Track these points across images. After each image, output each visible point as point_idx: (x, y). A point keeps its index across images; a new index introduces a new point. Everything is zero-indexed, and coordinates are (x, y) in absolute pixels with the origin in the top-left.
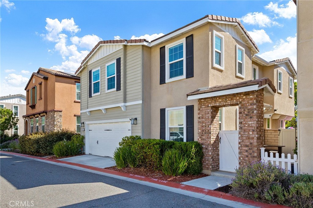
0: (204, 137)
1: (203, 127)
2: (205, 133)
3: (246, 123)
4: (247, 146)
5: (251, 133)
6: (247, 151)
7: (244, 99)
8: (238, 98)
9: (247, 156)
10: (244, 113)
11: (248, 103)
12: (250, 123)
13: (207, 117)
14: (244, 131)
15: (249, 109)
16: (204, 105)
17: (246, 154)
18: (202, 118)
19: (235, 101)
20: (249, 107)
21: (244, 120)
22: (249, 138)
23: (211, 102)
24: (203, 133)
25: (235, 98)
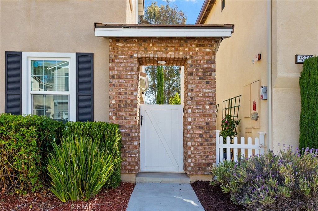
0: (122, 114)
1: (120, 94)
2: (126, 106)
3: (199, 92)
4: (201, 128)
5: (207, 107)
6: (201, 136)
7: (197, 52)
8: (187, 49)
9: (202, 144)
10: (197, 74)
11: (204, 59)
12: (207, 91)
13: (129, 77)
14: (197, 103)
15: (204, 70)
16: (122, 54)
17: (200, 140)
18: (119, 78)
19: (181, 53)
20: (206, 66)
21: (197, 87)
22: (204, 115)
23: (136, 49)
24: (120, 106)
25: (182, 48)
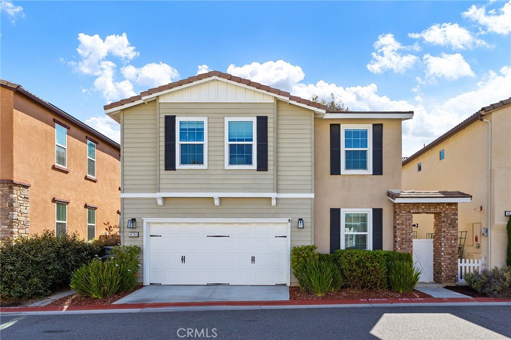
0: (404, 246)
1: (403, 234)
2: (406, 242)
3: (449, 232)
4: (450, 254)
5: (453, 242)
6: (449, 259)
7: (447, 209)
8: (441, 207)
9: (450, 264)
10: (447, 222)
11: (451, 213)
12: (453, 232)
13: (408, 224)
14: (447, 239)
15: (451, 219)
16: (404, 210)
17: (449, 261)
18: (402, 224)
19: (438, 209)
20: (452, 217)
21: (447, 229)
22: (451, 247)
23: (412, 207)
24: (402, 242)
25: (438, 207)
